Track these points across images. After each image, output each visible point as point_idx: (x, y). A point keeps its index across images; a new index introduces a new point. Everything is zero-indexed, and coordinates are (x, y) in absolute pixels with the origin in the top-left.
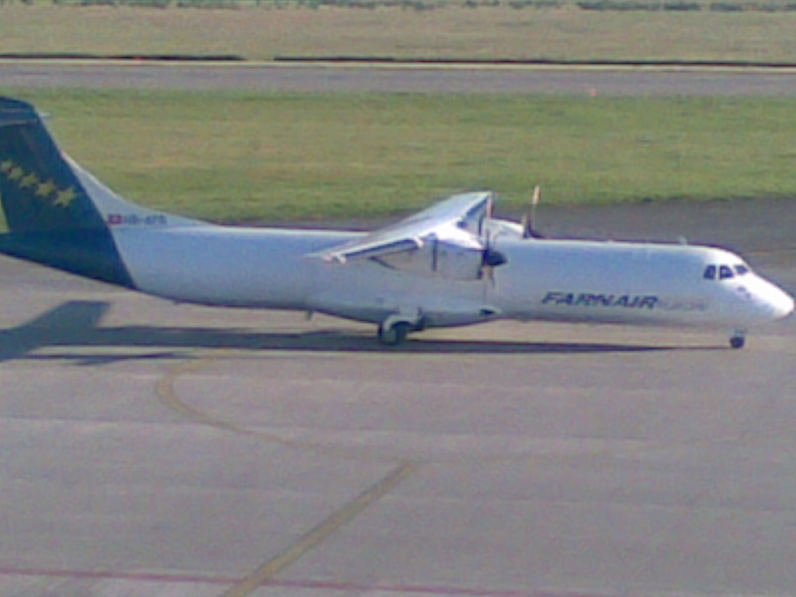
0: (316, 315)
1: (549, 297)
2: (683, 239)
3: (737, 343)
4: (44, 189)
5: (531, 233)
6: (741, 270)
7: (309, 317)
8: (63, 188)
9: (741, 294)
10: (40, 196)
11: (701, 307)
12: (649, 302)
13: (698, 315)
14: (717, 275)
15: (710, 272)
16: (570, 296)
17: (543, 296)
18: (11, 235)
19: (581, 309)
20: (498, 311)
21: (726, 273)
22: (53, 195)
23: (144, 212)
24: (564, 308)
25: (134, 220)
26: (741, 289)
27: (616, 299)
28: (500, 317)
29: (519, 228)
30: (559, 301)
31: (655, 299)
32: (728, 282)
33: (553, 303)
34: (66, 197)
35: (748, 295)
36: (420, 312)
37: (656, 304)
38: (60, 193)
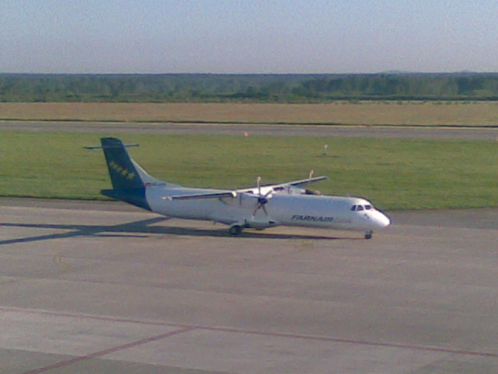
0: (217, 223)
1: (294, 217)
2: (348, 195)
3: (368, 237)
4: (124, 172)
5: (308, 193)
6: (368, 207)
7: (215, 224)
8: (131, 172)
9: (365, 217)
10: (123, 175)
11: (349, 222)
12: (330, 219)
13: (348, 225)
14: (356, 209)
15: (354, 208)
16: (302, 217)
17: (291, 216)
18: (113, 190)
19: (306, 222)
20: (276, 222)
21: (360, 208)
22: (127, 175)
23: (159, 182)
24: (299, 221)
25: (154, 184)
26: (366, 215)
27: (317, 218)
28: (278, 225)
29: (303, 191)
30: (297, 219)
31: (332, 219)
32: (361, 212)
33: (295, 219)
34: (131, 176)
35: (368, 217)
36: (246, 221)
37: (333, 221)
38: (129, 174)
